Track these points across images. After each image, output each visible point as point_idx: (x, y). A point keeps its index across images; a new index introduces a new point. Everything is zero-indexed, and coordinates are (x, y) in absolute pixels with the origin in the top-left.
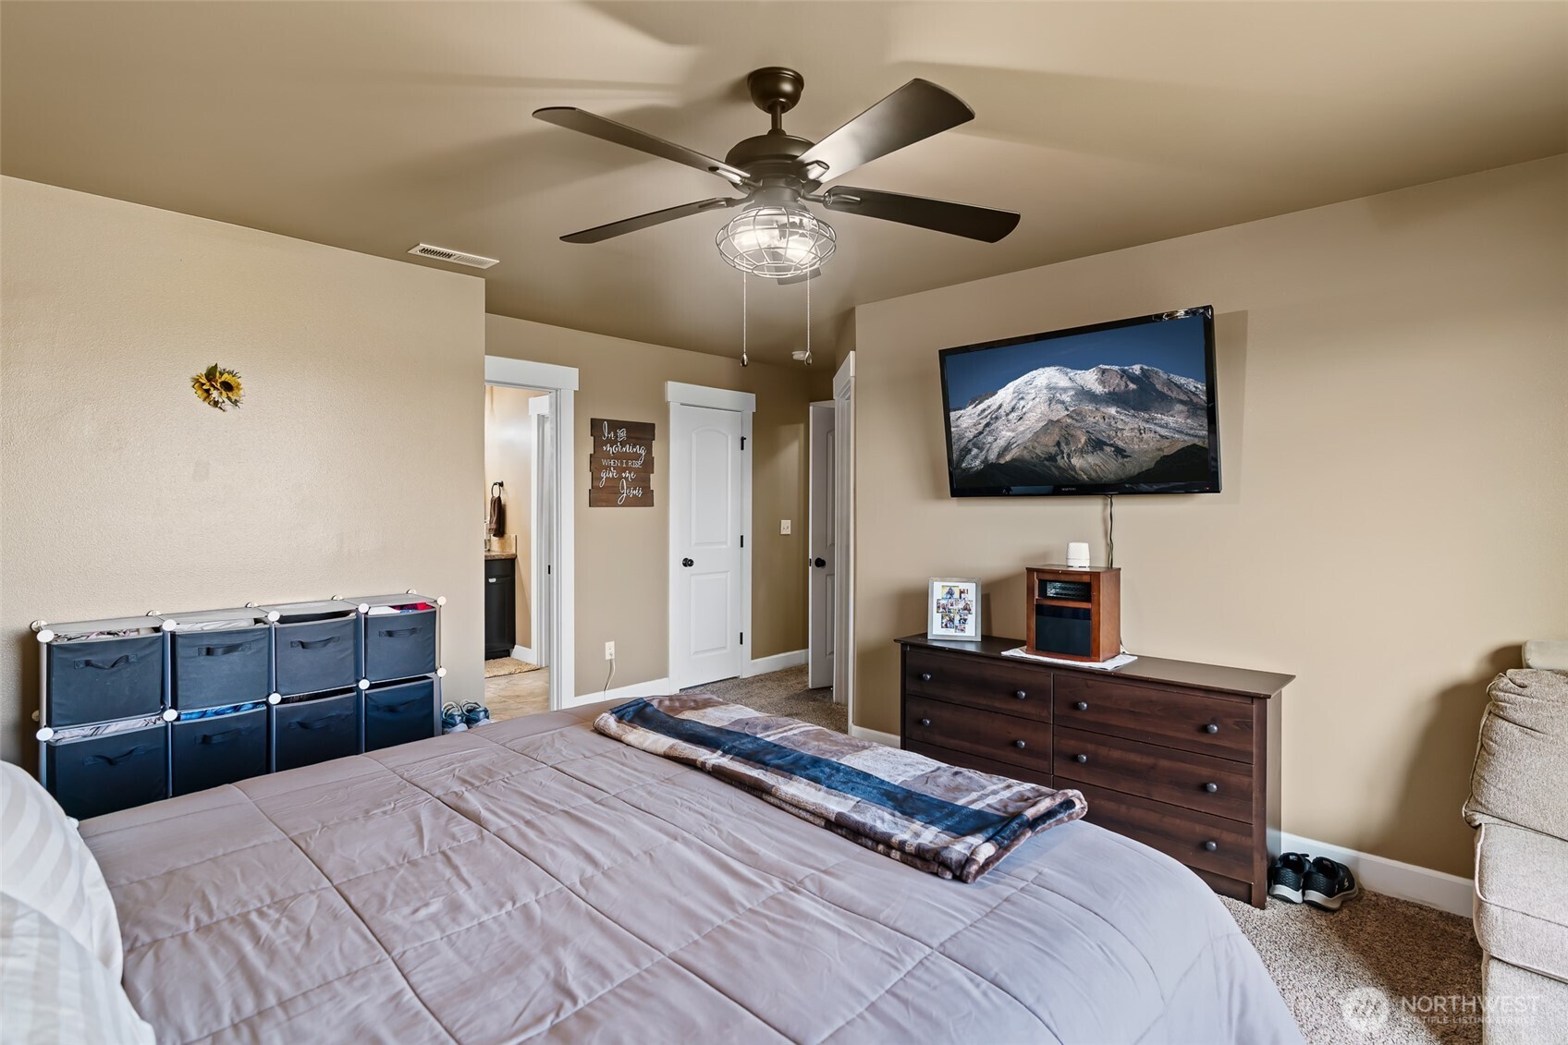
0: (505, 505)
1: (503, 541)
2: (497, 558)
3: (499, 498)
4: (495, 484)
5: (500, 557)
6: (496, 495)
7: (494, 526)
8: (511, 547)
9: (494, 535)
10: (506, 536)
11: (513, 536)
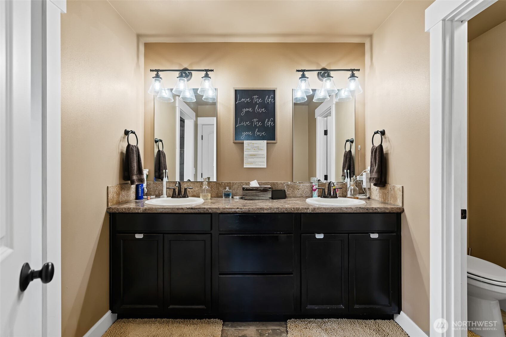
0: (387, 154)
1: (386, 192)
2: (379, 210)
3: (381, 146)
4: (377, 133)
5: (383, 210)
6: (377, 144)
7: (375, 175)
8: (395, 198)
9: (375, 185)
10: (389, 187)
11: (398, 187)
